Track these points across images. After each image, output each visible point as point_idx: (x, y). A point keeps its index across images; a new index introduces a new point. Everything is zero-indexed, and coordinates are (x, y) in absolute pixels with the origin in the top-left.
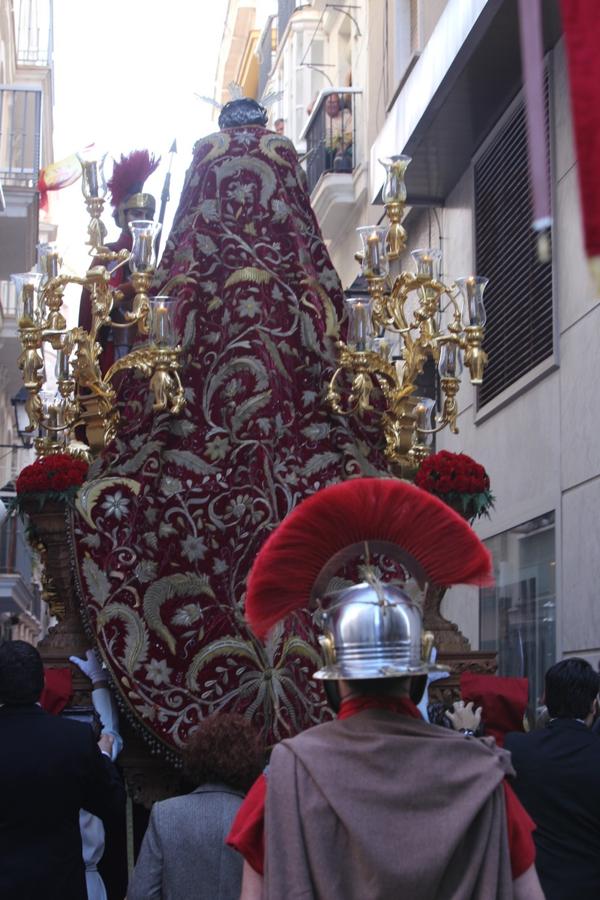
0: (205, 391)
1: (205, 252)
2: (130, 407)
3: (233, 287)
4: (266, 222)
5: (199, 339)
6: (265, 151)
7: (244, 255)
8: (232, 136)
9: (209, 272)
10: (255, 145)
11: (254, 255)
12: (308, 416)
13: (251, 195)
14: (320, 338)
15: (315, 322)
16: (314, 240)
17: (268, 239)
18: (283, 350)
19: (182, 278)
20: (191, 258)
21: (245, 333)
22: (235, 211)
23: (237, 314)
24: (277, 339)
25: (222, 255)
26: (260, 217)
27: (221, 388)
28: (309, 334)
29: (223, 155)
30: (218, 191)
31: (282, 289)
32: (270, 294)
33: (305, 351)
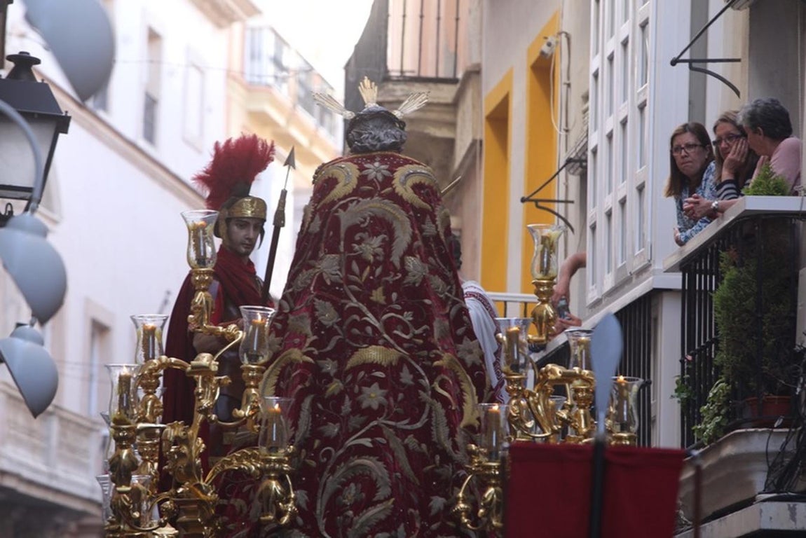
0: (319, 495)
1: (325, 323)
2: (233, 506)
3: (355, 370)
4: (397, 285)
5: (315, 432)
6: (399, 189)
7: (369, 329)
8: (362, 169)
9: (329, 348)
10: (388, 181)
11: (381, 330)
12: (434, 526)
13: (380, 250)
14: (452, 434)
15: (449, 414)
16: (455, 303)
17: (398, 307)
18: (411, 447)
19: (296, 354)
20: (308, 330)
21: (367, 428)
22: (362, 271)
23: (359, 403)
24: (403, 434)
25: (344, 327)
26: (390, 279)
27: (338, 492)
28: (441, 429)
29: (350, 195)
30: (342, 243)
31: (413, 370)
32: (399, 377)
33: (435, 448)
